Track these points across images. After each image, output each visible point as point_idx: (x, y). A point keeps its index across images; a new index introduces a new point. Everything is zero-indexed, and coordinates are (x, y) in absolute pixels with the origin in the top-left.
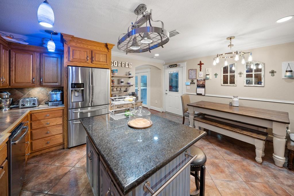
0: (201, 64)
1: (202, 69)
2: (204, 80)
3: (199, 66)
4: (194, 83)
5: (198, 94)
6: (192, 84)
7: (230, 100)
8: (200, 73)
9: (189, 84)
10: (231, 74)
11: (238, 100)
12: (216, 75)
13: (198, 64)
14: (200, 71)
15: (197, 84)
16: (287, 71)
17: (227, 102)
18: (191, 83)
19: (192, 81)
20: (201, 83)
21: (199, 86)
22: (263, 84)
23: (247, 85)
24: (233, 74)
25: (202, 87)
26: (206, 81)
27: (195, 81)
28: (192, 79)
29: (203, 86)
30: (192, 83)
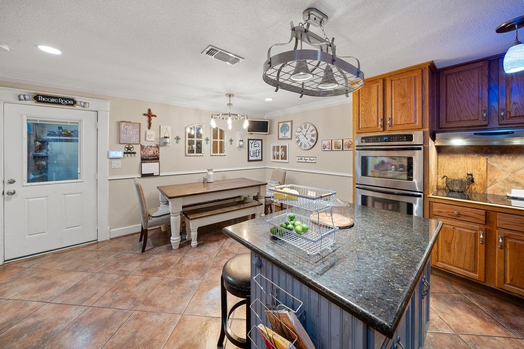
0: (149, 115)
1: (152, 125)
2: (158, 147)
3: (146, 118)
4: (134, 153)
5: (144, 176)
6: (129, 155)
7: (203, 176)
8: (149, 132)
9: (120, 154)
10: (198, 139)
11: (213, 173)
12: (178, 138)
13: (145, 115)
14: (149, 128)
15: (141, 155)
16: (240, 141)
17: (200, 178)
18: (125, 153)
19: (129, 149)
20: (151, 153)
21: (144, 160)
22: (225, 153)
23: (213, 154)
24: (200, 139)
25: (154, 159)
26: (160, 148)
27: (137, 149)
28: (129, 144)
29: (156, 159)
30: (129, 153)
